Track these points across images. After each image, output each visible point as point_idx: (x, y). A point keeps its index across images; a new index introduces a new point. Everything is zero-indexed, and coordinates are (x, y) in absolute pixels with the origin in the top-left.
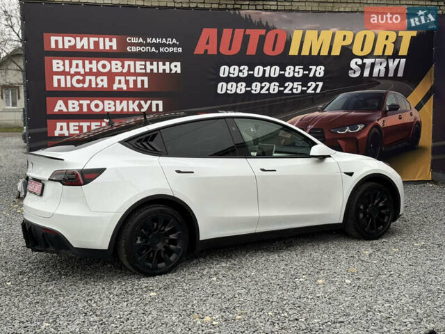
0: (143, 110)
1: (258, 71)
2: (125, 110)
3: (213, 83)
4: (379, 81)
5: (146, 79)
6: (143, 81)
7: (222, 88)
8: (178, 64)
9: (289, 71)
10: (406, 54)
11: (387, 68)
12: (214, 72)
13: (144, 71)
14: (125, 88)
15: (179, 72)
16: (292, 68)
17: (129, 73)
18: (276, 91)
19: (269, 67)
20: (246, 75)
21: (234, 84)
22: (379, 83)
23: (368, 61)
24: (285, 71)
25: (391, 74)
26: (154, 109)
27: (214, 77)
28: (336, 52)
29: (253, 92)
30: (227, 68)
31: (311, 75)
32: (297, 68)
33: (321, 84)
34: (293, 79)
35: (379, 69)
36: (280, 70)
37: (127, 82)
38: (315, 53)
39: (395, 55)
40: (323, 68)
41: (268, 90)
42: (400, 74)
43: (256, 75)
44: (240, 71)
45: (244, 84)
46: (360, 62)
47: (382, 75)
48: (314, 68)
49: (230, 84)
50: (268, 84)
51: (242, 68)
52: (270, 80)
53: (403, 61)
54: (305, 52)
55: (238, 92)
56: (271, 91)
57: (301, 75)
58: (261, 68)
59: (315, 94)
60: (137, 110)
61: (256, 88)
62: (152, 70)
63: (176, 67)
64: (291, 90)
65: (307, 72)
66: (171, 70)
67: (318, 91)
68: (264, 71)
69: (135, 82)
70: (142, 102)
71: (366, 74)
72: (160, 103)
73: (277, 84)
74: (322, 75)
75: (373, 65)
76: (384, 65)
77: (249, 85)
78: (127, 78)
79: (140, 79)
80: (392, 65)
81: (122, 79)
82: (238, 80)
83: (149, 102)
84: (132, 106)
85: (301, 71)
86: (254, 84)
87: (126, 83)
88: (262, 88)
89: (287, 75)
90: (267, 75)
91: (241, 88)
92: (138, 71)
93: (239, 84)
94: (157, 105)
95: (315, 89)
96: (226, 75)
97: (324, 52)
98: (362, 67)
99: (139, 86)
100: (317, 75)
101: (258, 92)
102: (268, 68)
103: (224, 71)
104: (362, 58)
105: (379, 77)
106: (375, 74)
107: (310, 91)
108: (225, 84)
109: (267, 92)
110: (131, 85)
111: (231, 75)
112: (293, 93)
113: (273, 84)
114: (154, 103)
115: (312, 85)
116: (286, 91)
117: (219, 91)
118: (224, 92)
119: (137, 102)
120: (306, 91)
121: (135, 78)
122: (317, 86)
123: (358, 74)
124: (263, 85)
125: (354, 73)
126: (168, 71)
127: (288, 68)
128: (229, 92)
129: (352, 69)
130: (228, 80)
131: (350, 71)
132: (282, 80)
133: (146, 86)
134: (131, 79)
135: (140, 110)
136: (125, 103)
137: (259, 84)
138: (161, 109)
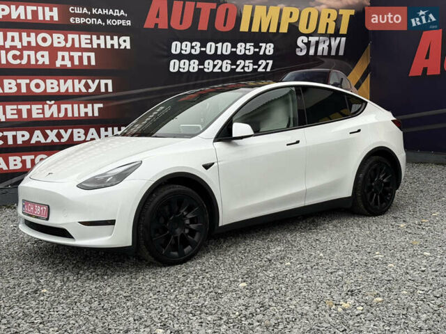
0: (90, 91)
1: (210, 48)
2: (71, 90)
3: (165, 60)
4: (323, 59)
5: (92, 55)
6: (89, 58)
7: (174, 66)
8: (128, 39)
9: (241, 49)
10: (345, 32)
11: (330, 46)
12: (165, 47)
13: (90, 46)
14: (69, 65)
15: (128, 47)
16: (243, 45)
17: (73, 49)
18: (228, 70)
19: (221, 44)
20: (198, 52)
21: (187, 62)
22: (323, 62)
23: (313, 39)
24: (237, 48)
25: (333, 53)
26: (103, 90)
27: (165, 53)
28: (284, 29)
29: (206, 70)
30: (179, 44)
31: (261, 53)
32: (248, 44)
33: (271, 62)
34: (245, 57)
35: (323, 48)
36: (232, 48)
37: (71, 58)
38: (264, 30)
39: (337, 34)
40: (272, 45)
41: (221, 68)
42: (341, 53)
43: (208, 52)
44: (192, 47)
45: (197, 62)
46: (305, 40)
47: (326, 53)
48: (263, 45)
49: (182, 62)
50: (220, 62)
51: (194, 44)
52: (223, 57)
53: (344, 39)
54: (255, 29)
55: (191, 70)
56: (224, 70)
57: (252, 53)
58: (213, 44)
59: (266, 72)
60: (84, 90)
61: (209, 66)
62: (99, 45)
63: (125, 43)
64: (243, 68)
65: (257, 50)
66: (120, 45)
67: (268, 70)
68: (216, 48)
69: (81, 58)
70: (90, 82)
71: (312, 52)
72: (110, 82)
73: (229, 62)
74: (271, 53)
75: (317, 43)
76: (327, 43)
77: (201, 63)
78: (72, 54)
79: (85, 55)
80: (334, 43)
81: (66, 54)
82: (190, 57)
83: (97, 81)
84: (78, 86)
85: (252, 48)
86: (207, 62)
87: (70, 60)
88: (214, 66)
89: (238, 53)
90: (219, 53)
91: (194, 66)
92: (83, 45)
93: (192, 62)
94: (106, 85)
95: (266, 67)
96: (178, 52)
97: (273, 29)
98: (308, 44)
99: (85, 63)
100: (267, 53)
101: (210, 70)
102: (219, 45)
103: (176, 47)
104: (308, 35)
106: (319, 53)
107: (260, 70)
108: (177, 61)
109: (220, 71)
110: (76, 63)
111: (183, 52)
112: (245, 72)
113: (225, 62)
114: (103, 82)
115: (263, 62)
116: (239, 70)
117: (171, 69)
118: (176, 70)
119: (83, 81)
121: (80, 54)
122: (267, 64)
123: (304, 53)
124: (216, 63)
125: (301, 51)
126: (116, 47)
127: (239, 45)
128: (181, 70)
129: (299, 47)
130: (180, 57)
131: (297, 49)
132: (234, 57)
133: (93, 63)
134: (76, 55)
135: (87, 90)
136: (70, 82)
137: (211, 62)
138: (110, 89)
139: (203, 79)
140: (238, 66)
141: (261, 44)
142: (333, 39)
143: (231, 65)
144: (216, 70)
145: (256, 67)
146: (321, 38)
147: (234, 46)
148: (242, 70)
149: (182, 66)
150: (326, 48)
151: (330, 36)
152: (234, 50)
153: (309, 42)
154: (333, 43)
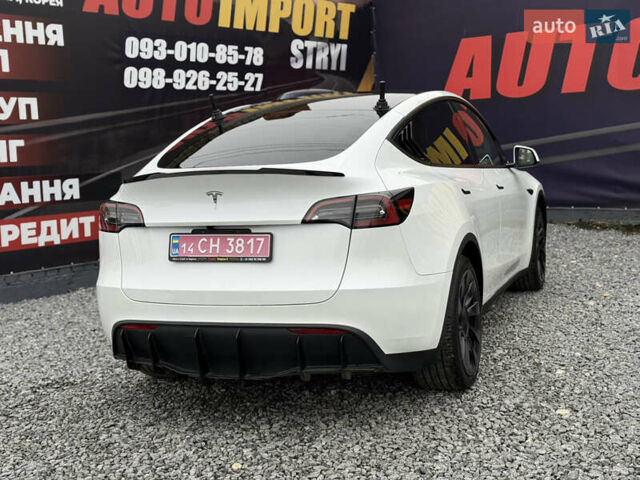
1: (180, 51)
3: (117, 67)
15: (61, 43)
18: (206, 87)
29: (176, 86)
33: (260, 76)
41: (196, 83)
44: (155, 48)
45: (162, 72)
53: (345, 47)
59: (255, 93)
64: (225, 85)
67: (258, 88)
85: (236, 53)
88: (188, 80)
95: (254, 85)
105: (322, 71)
107: (249, 88)
109: (195, 88)
111: (143, 56)
120: (243, 87)
128: (142, 85)
130: (139, 63)
131: (292, 59)
139: (172, 101)
140: (218, 81)
141: (247, 49)
142: (332, 46)
143: (210, 78)
144: (190, 86)
145: (242, 83)
146: (320, 43)
147: (212, 49)
148: (224, 89)
149: (142, 78)
150: (326, 59)
151: (330, 41)
152: (212, 55)
153: (306, 48)
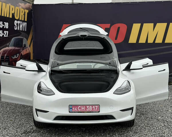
154: (23, 25)
